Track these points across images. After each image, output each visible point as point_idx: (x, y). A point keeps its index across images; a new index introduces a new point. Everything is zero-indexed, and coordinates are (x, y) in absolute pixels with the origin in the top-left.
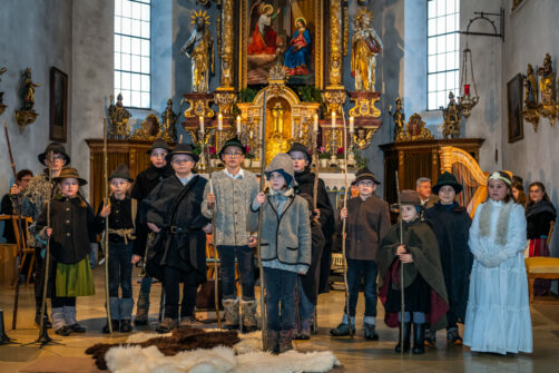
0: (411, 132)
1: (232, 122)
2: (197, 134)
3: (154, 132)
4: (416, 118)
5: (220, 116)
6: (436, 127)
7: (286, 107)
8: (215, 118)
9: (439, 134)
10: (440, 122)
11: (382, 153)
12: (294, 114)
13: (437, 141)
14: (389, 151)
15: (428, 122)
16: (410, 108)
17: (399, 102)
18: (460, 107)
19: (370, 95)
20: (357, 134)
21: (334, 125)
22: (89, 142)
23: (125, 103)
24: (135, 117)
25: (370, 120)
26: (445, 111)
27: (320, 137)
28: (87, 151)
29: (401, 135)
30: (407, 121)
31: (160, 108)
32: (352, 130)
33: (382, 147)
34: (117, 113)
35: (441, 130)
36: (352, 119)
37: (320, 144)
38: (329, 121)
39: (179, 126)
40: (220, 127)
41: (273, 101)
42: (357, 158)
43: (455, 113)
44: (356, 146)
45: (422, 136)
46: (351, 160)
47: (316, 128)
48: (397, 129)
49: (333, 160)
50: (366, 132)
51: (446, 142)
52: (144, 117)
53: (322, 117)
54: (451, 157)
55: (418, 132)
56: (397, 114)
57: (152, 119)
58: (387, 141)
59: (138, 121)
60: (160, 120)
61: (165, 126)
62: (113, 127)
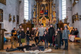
1: (38, 21)
2: (34, 23)
4: (61, 20)
6: (63, 22)
7: (45, 19)
8: (36, 21)
12: (46, 20)
14: (58, 25)
16: (60, 19)
17: (59, 19)
18: (66, 19)
19: (55, 18)
23: (26, 19)
25: (55, 21)
27: (49, 23)
29: (59, 23)
31: (30, 20)
37: (49, 24)
51: (65, 23)
52: (28, 21)
53: (49, 21)
57: (29, 21)
61: (30, 22)
62: (24, 22)
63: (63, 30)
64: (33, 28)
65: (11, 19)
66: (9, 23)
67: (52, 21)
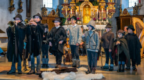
0: (124, 13)
1: (75, 11)
2: (65, 14)
3: (54, 14)
5: (71, 10)
6: (131, 12)
7: (89, 7)
8: (70, 10)
10: (132, 10)
11: (116, 19)
12: (91, 9)
13: (131, 17)
14: (118, 19)
15: (129, 11)
16: (124, 7)
17: (120, 5)
18: (138, 7)
19: (112, 4)
20: (109, 14)
21: (102, 12)
23: (46, 7)
24: (49, 10)
25: (113, 10)
26: (134, 8)
27: (99, 15)
29: (121, 15)
30: (123, 10)
31: (55, 8)
32: (107, 13)
33: (116, 18)
34: (44, 9)
35: (132, 13)
36: (107, 10)
37: (99, 17)
38: (101, 11)
39: (60, 13)
40: (71, 13)
41: (85, 6)
42: (109, 21)
43: (136, 8)
44: (109, 18)
45: (127, 14)
46: (107, 21)
47: (97, 13)
48: (120, 13)
49: (102, 21)
50: (111, 13)
51: (134, 16)
52: (51, 10)
54: (135, 20)
56: (120, 9)
57: (53, 11)
58: (117, 16)
60: (55, 11)
61: (57, 13)
62: (43, 13)
65: (13, 5)
66: (10, 15)
67: (105, 10)
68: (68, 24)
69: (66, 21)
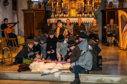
0: (109, 6)
1: (61, 5)
2: (51, 7)
4: (111, 3)
5: (57, 3)
6: (116, 5)
8: (56, 3)
9: (117, 7)
10: (118, 4)
11: (101, 12)
12: (77, 2)
13: (116, 9)
14: (103, 12)
15: (114, 4)
20: (94, 7)
21: (88, 5)
22: (23, 10)
24: (35, 3)
25: (98, 3)
26: (119, 1)
27: (84, 8)
28: (22, 13)
29: (107, 8)
30: (108, 4)
31: (41, 1)
32: (93, 6)
35: (118, 6)
36: (93, 3)
37: (84, 10)
38: (87, 4)
39: (46, 6)
40: (58, 6)
42: (94, 14)
44: (94, 11)
45: (112, 8)
46: (93, 14)
47: (83, 6)
48: (106, 6)
49: (88, 14)
50: (97, 7)
51: (119, 9)
52: (37, 4)
53: (85, 3)
54: (121, 13)
55: (111, 7)
56: (106, 2)
57: (39, 4)
58: (103, 9)
59: (36, 5)
60: (41, 4)
61: (43, 6)
62: (29, 6)
63: (114, 23)
64: (48, 20)
67: (91, 3)
68: (55, 17)
69: (53, 14)
